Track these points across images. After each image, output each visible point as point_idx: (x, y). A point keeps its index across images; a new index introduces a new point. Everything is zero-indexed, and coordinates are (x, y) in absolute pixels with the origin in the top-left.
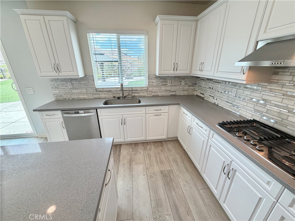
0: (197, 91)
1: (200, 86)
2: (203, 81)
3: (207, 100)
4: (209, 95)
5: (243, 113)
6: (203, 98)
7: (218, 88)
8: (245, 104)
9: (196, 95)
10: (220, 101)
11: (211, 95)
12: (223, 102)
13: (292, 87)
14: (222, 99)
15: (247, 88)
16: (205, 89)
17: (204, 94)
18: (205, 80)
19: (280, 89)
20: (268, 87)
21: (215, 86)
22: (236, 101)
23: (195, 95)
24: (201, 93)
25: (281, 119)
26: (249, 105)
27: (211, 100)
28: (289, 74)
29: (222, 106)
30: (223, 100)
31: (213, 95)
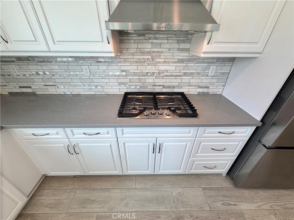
0: (6, 86)
1: (10, 75)
2: (8, 63)
3: (45, 93)
4: (45, 85)
5: (109, 90)
6: (34, 94)
7: (53, 71)
8: (107, 81)
9: (10, 93)
10: (71, 87)
11: (47, 84)
12: (77, 87)
13: (140, 54)
14: (72, 84)
15: (100, 62)
16: (24, 77)
17: (30, 87)
18: (13, 62)
19: (132, 57)
20: (121, 57)
21: (46, 67)
22: (94, 80)
23: (8, 93)
24: (20, 87)
25: (142, 84)
26: (111, 80)
27: (52, 91)
28: (133, 41)
29: (78, 93)
30: (75, 85)
31: (53, 84)
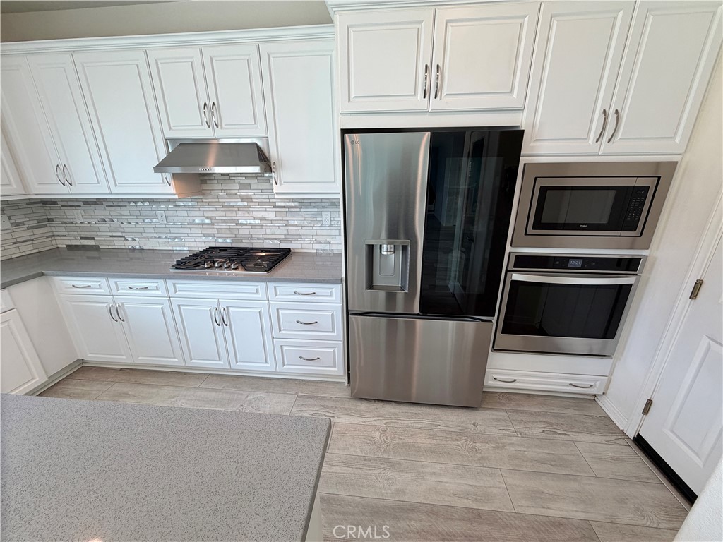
0: (65, 236)
1: (72, 223)
2: (74, 208)
3: (110, 247)
4: (111, 236)
5: (192, 245)
6: (96, 248)
7: (123, 217)
8: (188, 231)
9: (67, 246)
10: (143, 239)
11: (114, 234)
12: (150, 239)
13: (226, 197)
14: (144, 234)
15: (179, 206)
16: (89, 225)
17: (93, 238)
18: (80, 206)
19: (217, 200)
20: (204, 200)
21: (115, 213)
22: (172, 230)
23: (65, 246)
24: (82, 238)
25: (234, 236)
26: (193, 231)
27: (119, 244)
28: (216, 182)
29: (151, 248)
30: (148, 237)
31: (120, 234)
